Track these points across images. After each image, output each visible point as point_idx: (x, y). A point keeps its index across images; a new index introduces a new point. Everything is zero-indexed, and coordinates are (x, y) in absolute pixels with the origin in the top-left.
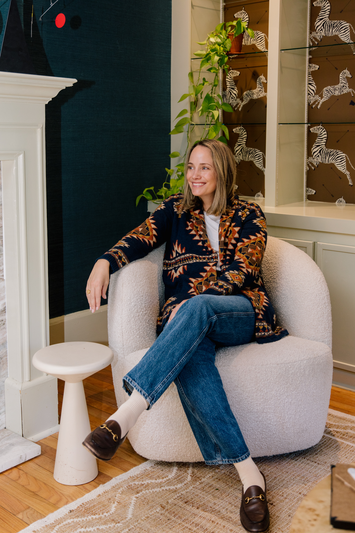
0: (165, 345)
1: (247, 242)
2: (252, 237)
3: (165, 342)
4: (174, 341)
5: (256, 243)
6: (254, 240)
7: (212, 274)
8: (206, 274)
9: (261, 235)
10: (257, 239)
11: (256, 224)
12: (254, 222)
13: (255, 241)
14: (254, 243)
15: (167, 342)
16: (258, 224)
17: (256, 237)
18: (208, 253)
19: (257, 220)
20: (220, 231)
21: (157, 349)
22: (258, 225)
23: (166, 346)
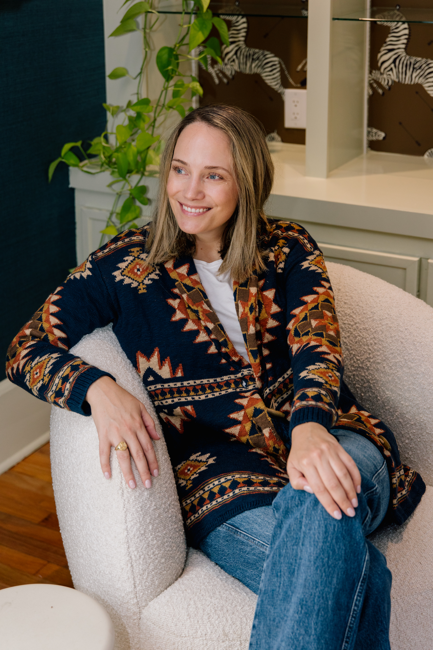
0: (315, 596)
1: (302, 311)
2: (309, 298)
3: (312, 588)
4: (327, 576)
5: (320, 306)
6: (312, 302)
7: (256, 409)
8: (242, 413)
9: (324, 287)
10: (318, 297)
11: (310, 269)
12: (303, 268)
13: (316, 304)
14: (316, 307)
15: (317, 587)
16: (313, 268)
17: (315, 296)
18: (232, 369)
19: (309, 261)
20: (241, 310)
21: (303, 612)
22: (314, 271)
23: (319, 597)
